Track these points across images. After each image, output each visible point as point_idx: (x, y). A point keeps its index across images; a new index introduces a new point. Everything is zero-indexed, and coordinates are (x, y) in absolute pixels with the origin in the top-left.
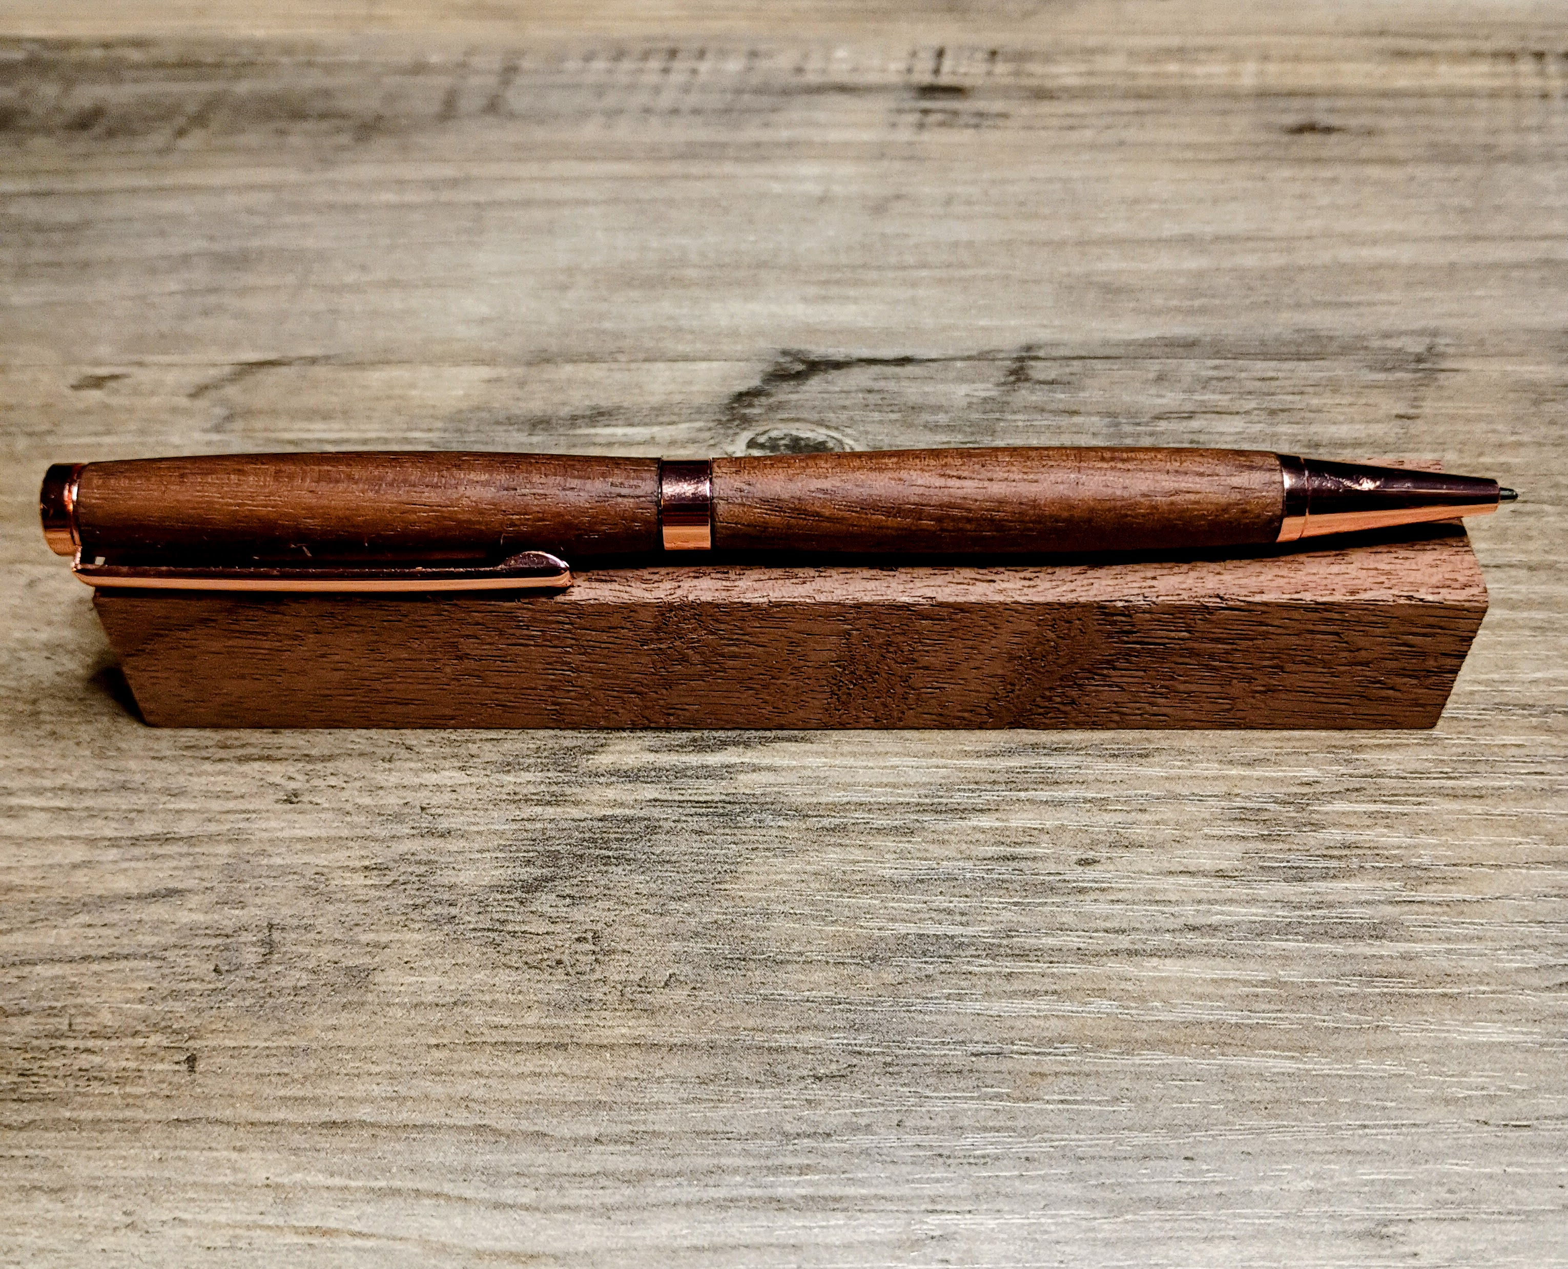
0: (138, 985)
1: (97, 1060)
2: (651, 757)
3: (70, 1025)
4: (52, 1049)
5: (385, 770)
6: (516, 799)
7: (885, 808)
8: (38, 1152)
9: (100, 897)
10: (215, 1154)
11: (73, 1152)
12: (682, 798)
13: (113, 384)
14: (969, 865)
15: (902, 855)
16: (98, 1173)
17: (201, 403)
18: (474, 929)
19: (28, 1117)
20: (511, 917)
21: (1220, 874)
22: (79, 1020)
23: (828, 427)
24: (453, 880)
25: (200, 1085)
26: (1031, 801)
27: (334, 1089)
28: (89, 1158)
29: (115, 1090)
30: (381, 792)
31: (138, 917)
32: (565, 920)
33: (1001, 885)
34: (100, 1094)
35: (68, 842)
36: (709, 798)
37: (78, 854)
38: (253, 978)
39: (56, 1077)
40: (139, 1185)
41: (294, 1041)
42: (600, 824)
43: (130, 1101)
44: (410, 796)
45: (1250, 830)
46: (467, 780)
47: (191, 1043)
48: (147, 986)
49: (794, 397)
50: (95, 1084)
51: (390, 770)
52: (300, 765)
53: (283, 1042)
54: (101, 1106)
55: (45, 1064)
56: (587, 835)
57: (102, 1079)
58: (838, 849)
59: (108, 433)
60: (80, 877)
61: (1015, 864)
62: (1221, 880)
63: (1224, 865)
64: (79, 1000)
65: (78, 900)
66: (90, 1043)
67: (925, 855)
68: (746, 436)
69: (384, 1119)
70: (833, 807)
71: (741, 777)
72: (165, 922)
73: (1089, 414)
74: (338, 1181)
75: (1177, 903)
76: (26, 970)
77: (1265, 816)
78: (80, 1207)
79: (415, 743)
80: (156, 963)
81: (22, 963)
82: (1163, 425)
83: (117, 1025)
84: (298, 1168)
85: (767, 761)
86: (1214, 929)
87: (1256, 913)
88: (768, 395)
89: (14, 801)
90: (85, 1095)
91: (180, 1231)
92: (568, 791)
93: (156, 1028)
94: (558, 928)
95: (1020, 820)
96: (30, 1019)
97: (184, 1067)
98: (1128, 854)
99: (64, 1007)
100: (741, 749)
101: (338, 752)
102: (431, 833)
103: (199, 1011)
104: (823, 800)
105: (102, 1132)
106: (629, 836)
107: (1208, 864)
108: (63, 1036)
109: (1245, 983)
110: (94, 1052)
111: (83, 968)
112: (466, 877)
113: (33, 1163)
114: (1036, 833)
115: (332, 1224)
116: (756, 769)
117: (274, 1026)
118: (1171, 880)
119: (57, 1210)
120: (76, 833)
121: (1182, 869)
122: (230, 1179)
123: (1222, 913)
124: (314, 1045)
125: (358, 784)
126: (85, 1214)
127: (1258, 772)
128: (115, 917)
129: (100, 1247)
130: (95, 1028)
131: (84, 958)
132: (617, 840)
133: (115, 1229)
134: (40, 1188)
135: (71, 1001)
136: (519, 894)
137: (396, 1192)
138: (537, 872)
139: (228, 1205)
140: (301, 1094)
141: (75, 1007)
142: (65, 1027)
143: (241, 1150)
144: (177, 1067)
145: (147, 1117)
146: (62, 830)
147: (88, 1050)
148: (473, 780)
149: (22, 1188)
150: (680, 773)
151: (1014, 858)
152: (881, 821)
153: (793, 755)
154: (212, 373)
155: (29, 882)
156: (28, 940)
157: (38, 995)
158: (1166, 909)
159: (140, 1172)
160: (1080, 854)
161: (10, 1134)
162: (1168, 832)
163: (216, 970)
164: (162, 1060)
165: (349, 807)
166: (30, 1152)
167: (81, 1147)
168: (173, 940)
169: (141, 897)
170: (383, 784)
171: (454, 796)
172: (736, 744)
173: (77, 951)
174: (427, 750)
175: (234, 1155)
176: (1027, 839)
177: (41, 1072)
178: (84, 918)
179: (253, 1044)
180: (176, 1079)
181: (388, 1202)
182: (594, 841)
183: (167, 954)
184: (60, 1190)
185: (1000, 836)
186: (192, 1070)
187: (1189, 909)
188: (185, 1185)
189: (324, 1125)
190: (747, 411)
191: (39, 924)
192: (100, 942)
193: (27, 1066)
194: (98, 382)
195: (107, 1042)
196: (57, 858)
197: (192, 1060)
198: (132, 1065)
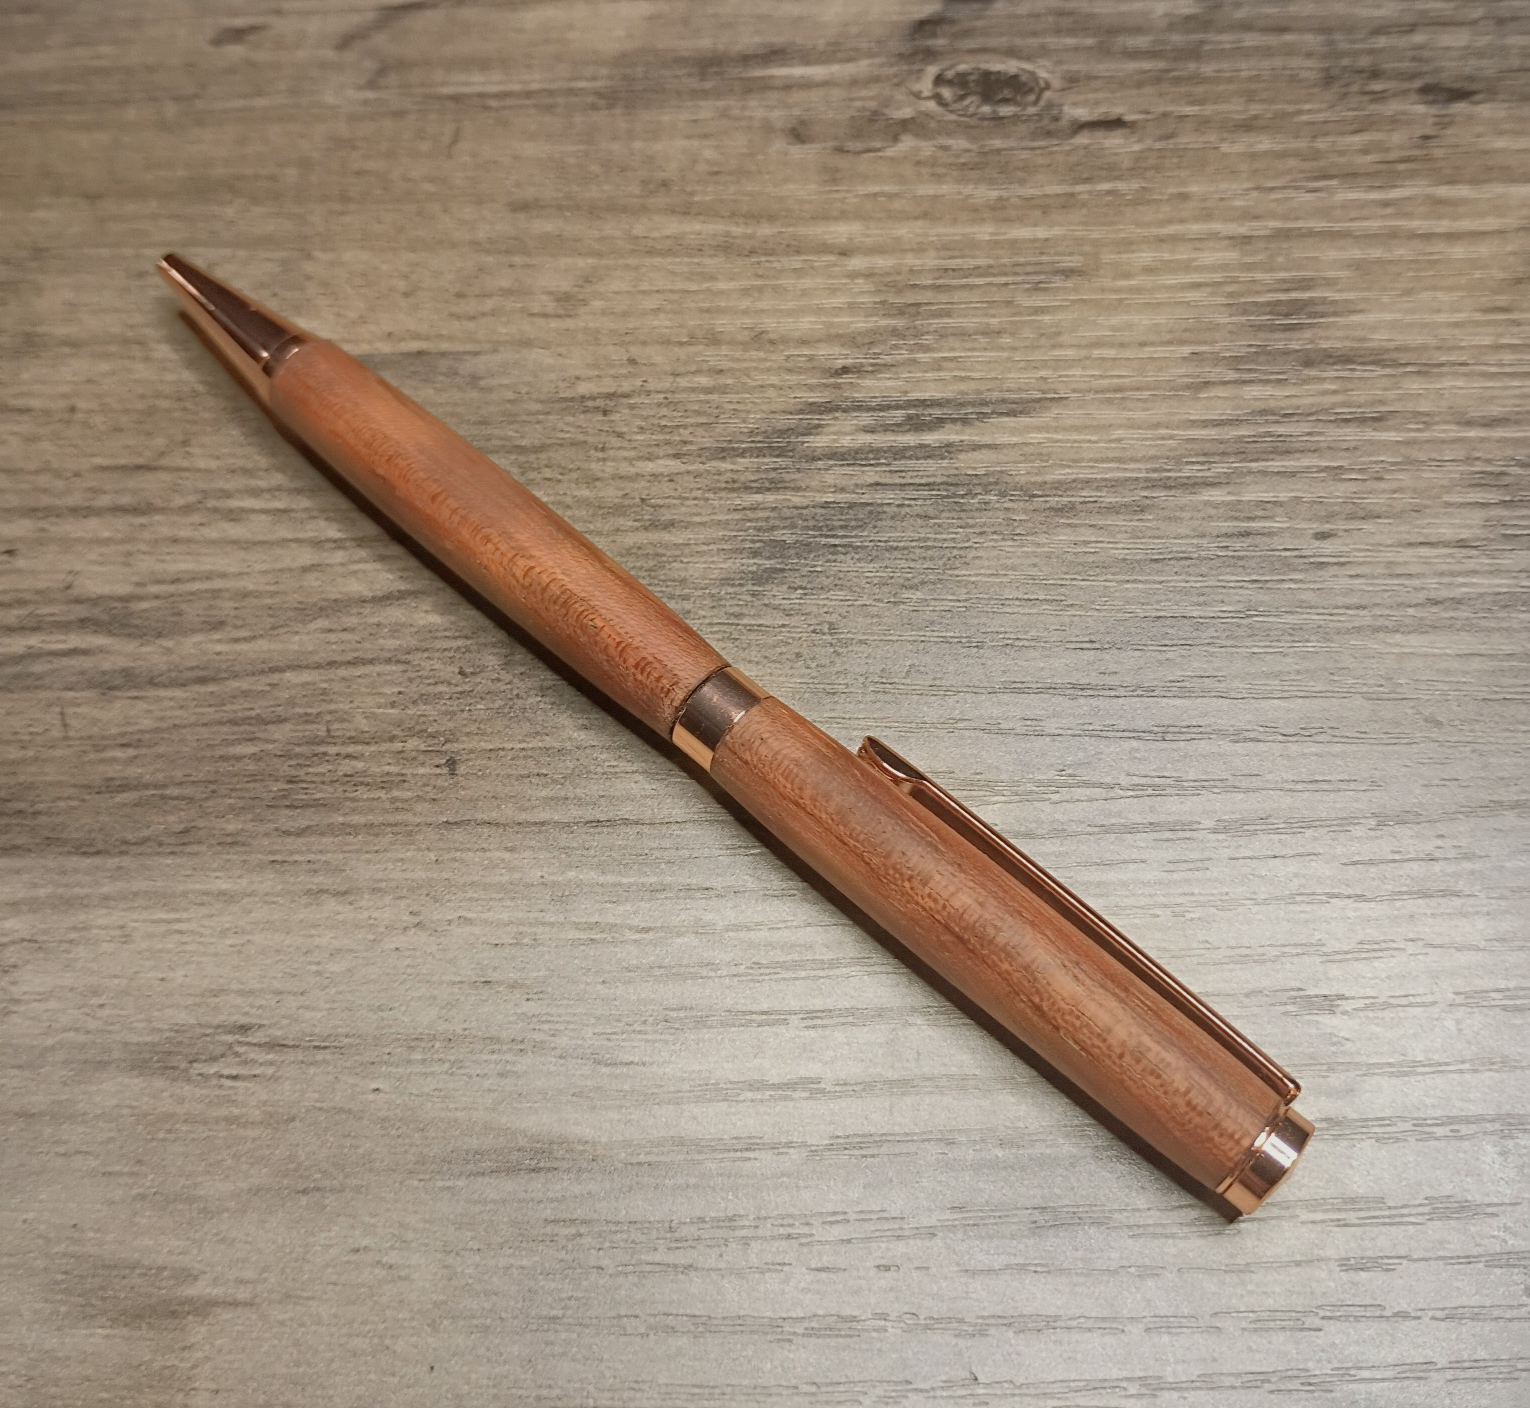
0: (387, 690)
1: (360, 765)
2: (868, 438)
3: (328, 731)
4: (315, 755)
5: (599, 460)
6: (735, 487)
7: (1114, 485)
8: (319, 857)
9: (335, 601)
10: (488, 854)
11: (353, 856)
12: (903, 481)
13: (252, 38)
14: (1204, 542)
15: (1135, 535)
16: (380, 875)
17: (350, 56)
18: (710, 624)
19: (304, 823)
20: (745, 610)
21: (1462, 544)
22: (336, 726)
23: (1020, 58)
24: (683, 574)
25: (462, 787)
26: (1264, 473)
27: (594, 789)
28: (369, 861)
29: (382, 794)
30: (598, 484)
31: (376, 620)
32: (799, 612)
33: (1236, 562)
34: (368, 799)
35: (294, 545)
36: (931, 480)
37: (306, 557)
38: (498, 680)
39: (323, 783)
40: (420, 887)
41: (549, 742)
42: (824, 511)
43: (398, 804)
44: (628, 486)
45: (1492, 496)
46: (684, 468)
47: (447, 747)
48: (396, 690)
49: (979, 23)
50: (361, 789)
51: (604, 460)
52: (513, 457)
53: (536, 743)
54: (371, 811)
55: (311, 770)
56: (811, 523)
57: (367, 785)
58: (1068, 530)
59: (259, 94)
60: (312, 580)
61: (1249, 541)
62: (1464, 551)
63: (1465, 534)
64: (332, 707)
65: (315, 605)
66: (351, 749)
67: (1157, 533)
68: (932, 70)
69: (647, 815)
70: (1060, 486)
71: (962, 456)
72: (403, 625)
73: (1301, 30)
75: (1418, 576)
76: (275, 678)
77: (1506, 480)
78: (368, 909)
79: (625, 429)
80: (400, 667)
81: (272, 670)
82: (1382, 42)
83: (374, 729)
84: (570, 867)
85: (987, 440)
86: (1458, 602)
87: (1502, 583)
88: (952, 22)
89: (234, 503)
90: (353, 800)
91: (467, 929)
92: (787, 477)
93: (412, 732)
94: (793, 622)
95: (1253, 494)
96: (288, 727)
97: (445, 770)
98: (1368, 526)
99: (319, 714)
100: (958, 426)
101: (549, 442)
102: (654, 525)
103: (451, 714)
104: (1049, 478)
105: (377, 835)
106: (853, 523)
107: (1448, 533)
108: (322, 742)
109: (1492, 657)
110: (356, 758)
111: (332, 673)
112: (695, 569)
113: (316, 867)
114: (1269, 506)
116: (976, 447)
117: (527, 727)
118: (1410, 551)
119: (346, 912)
120: (301, 535)
121: (1421, 540)
122: (505, 879)
123: (1464, 585)
124: (568, 745)
125: (574, 475)
126: (375, 915)
127: (1499, 433)
128: (352, 621)
129: (393, 946)
130: (353, 734)
131: (332, 664)
132: (842, 527)
133: (405, 929)
134: (326, 891)
135: (324, 707)
136: (750, 587)
138: (768, 564)
139: (509, 903)
141: (330, 712)
142: (322, 733)
143: (512, 850)
144: (438, 771)
145: (418, 820)
146: (283, 532)
147: (349, 756)
148: (691, 468)
149: (308, 892)
150: (900, 453)
151: (1247, 534)
152: (1110, 499)
153: (1013, 431)
154: (355, 20)
155: (262, 588)
156: (272, 647)
157: (292, 703)
158: (1406, 582)
159: (420, 874)
160: (1316, 527)
161: (290, 840)
162: (1406, 500)
163: (461, 673)
164: (423, 764)
165: (569, 500)
166: (311, 857)
167: (358, 851)
168: (413, 643)
169: (375, 600)
170: (601, 475)
171: (672, 485)
172: (954, 421)
173: (322, 657)
174: (639, 437)
175: (507, 855)
176: (1260, 513)
177: (308, 778)
178: (323, 623)
179: (508, 746)
180: (439, 782)
182: (820, 529)
183: (410, 657)
184: (346, 893)
185: (1235, 510)
186: (453, 773)
187: (1432, 582)
188: (464, 885)
190: (930, 42)
191: (281, 630)
192: (342, 647)
193: (294, 773)
194: (237, 35)
195: (367, 748)
196: (287, 562)
197: (452, 764)
198: (393, 769)
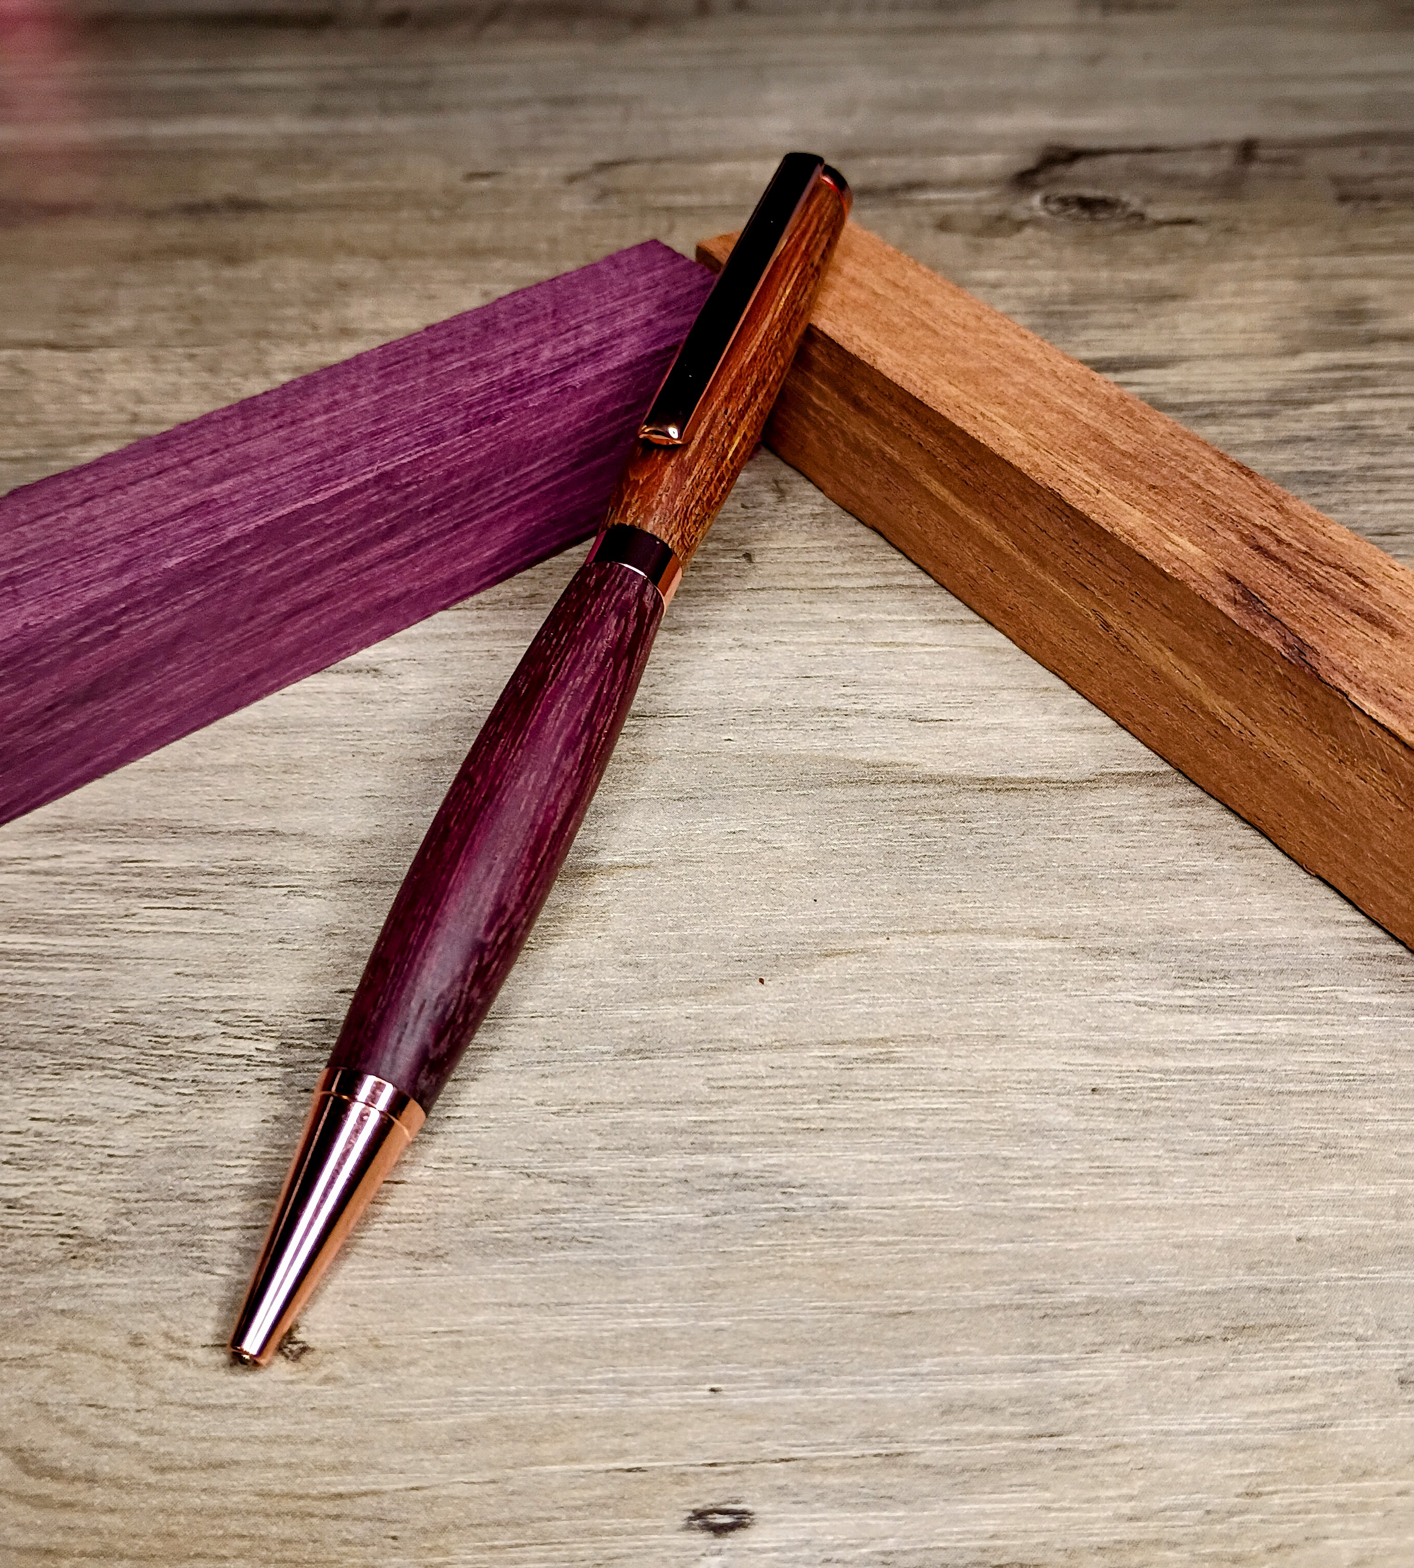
74: (895, 617)
115: (901, 639)
137: (946, 621)
140: (844, 571)
181: (942, 627)
189: (871, 588)
